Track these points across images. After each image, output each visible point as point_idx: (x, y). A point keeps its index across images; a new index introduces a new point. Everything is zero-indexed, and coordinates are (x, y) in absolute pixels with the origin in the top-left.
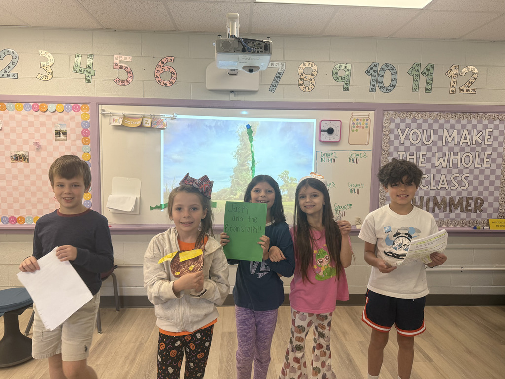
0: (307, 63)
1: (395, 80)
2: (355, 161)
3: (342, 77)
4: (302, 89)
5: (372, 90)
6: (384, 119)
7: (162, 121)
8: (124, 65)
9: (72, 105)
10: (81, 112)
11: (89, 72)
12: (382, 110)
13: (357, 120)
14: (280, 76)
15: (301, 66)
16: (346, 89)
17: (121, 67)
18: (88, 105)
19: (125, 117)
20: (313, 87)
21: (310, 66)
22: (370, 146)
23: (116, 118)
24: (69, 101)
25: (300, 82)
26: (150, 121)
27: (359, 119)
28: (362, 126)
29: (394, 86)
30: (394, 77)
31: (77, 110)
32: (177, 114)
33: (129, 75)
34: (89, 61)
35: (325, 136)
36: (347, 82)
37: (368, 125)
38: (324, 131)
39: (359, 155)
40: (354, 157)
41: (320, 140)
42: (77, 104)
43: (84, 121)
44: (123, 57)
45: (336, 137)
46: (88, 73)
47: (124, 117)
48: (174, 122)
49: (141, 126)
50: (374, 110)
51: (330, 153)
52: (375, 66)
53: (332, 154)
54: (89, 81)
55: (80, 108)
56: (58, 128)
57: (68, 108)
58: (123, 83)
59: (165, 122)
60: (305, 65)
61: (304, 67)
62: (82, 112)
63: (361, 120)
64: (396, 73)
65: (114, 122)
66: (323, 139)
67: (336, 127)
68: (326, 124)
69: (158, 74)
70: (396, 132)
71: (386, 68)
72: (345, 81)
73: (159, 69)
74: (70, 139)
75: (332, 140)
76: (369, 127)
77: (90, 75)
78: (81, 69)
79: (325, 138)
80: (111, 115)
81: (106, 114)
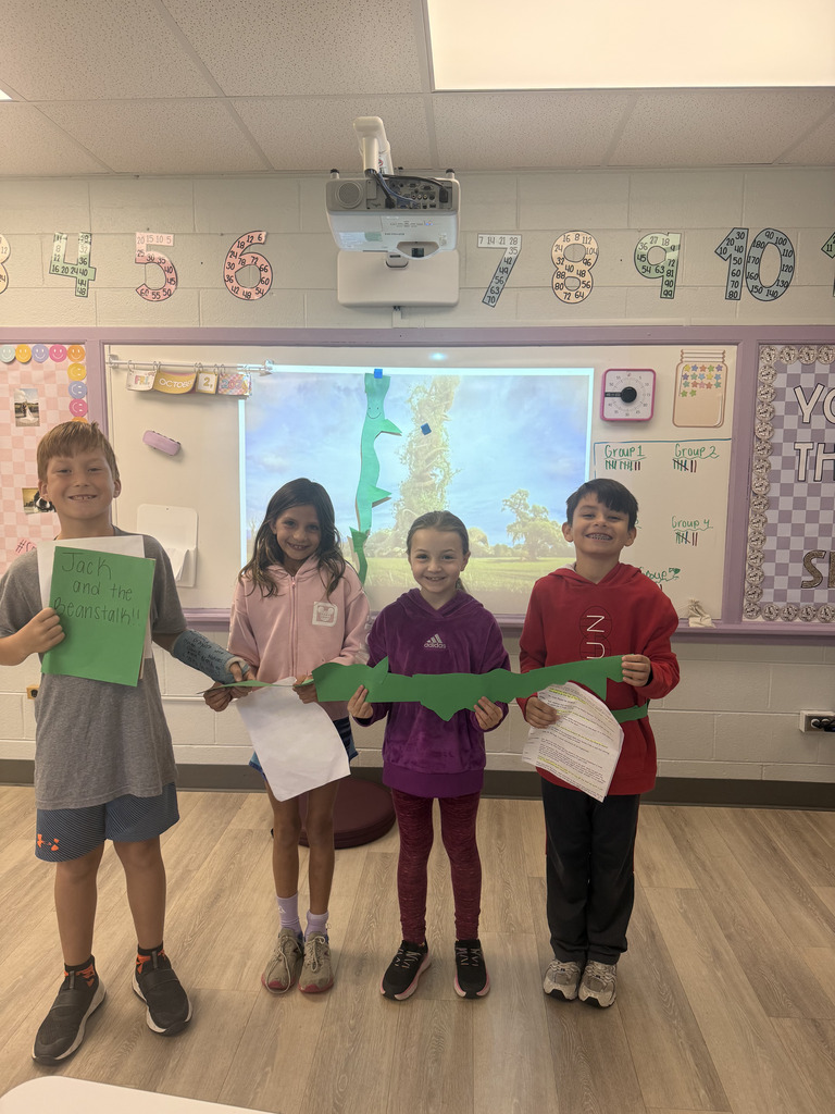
0: (572, 236)
1: (791, 269)
2: (689, 466)
3: (657, 265)
4: (562, 296)
5: (732, 296)
6: (761, 365)
7: (241, 381)
8: (157, 255)
9: (49, 346)
10: (68, 362)
11: (83, 274)
12: (754, 341)
13: (695, 368)
14: (510, 267)
15: (560, 242)
16: (669, 295)
17: (151, 260)
18: (83, 346)
19: (161, 372)
20: (586, 291)
21: (580, 241)
22: (727, 430)
23: (142, 373)
24: (41, 338)
25: (556, 280)
26: (213, 380)
27: (699, 365)
28: (706, 381)
29: (786, 285)
30: (788, 261)
31: (58, 357)
32: (273, 363)
33: (170, 276)
34: (83, 250)
35: (617, 409)
36: (670, 279)
37: (722, 381)
38: (613, 395)
39: (699, 452)
40: (687, 457)
41: (603, 418)
42: (59, 345)
43: (76, 382)
44: (155, 235)
45: (642, 409)
46: (81, 275)
47: (159, 371)
48: (267, 380)
49: (194, 391)
50: (737, 344)
51: (627, 447)
52: (740, 236)
53: (632, 450)
54: (83, 293)
55: (66, 354)
56: (22, 398)
57: (40, 354)
58: (155, 294)
59: (246, 380)
60: (567, 239)
61: (566, 244)
62: (71, 363)
63: (703, 369)
64: (793, 251)
65: (136, 383)
66: (609, 414)
67: (641, 384)
68: (618, 378)
69: (231, 273)
70: (790, 396)
71: (766, 240)
72: (665, 274)
73: (232, 260)
74: (45, 421)
75: (633, 416)
76: (723, 385)
77: (85, 278)
78: (66, 266)
79: (616, 412)
80: (131, 366)
81: (121, 366)
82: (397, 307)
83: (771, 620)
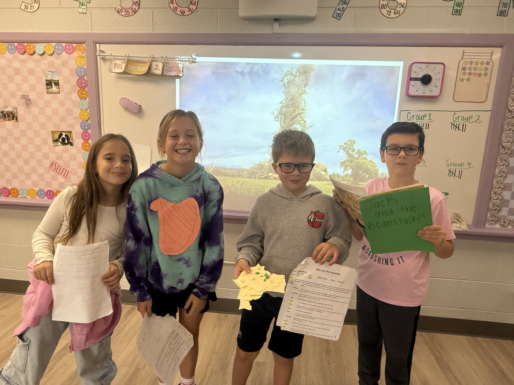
2: (461, 128)
4: (385, 13)
5: (502, 13)
7: (177, 67)
9: (64, 45)
10: (76, 54)
13: (471, 63)
16: (458, 12)
18: (84, 45)
19: (130, 62)
22: (489, 105)
23: (119, 62)
24: (60, 39)
25: (382, 2)
26: (160, 66)
27: (474, 61)
28: (478, 72)
31: (70, 52)
32: (198, 56)
33: (135, 0)
35: (417, 88)
37: (489, 72)
38: (416, 79)
39: (468, 119)
40: (460, 122)
41: (408, 95)
42: (70, 43)
43: (80, 67)
45: (433, 89)
47: (128, 61)
49: (149, 73)
50: (502, 47)
51: (421, 114)
53: (425, 116)
54: (83, 11)
55: (74, 50)
56: (49, 76)
57: (59, 49)
58: (127, 12)
59: (180, 66)
62: (77, 55)
63: (477, 63)
65: (115, 68)
66: (412, 92)
67: (435, 73)
68: (420, 68)
74: (63, 91)
75: (428, 93)
76: (489, 75)
77: (84, 2)
79: (417, 91)
80: (112, 57)
81: (106, 57)
82: (277, 20)
83: (504, 227)
